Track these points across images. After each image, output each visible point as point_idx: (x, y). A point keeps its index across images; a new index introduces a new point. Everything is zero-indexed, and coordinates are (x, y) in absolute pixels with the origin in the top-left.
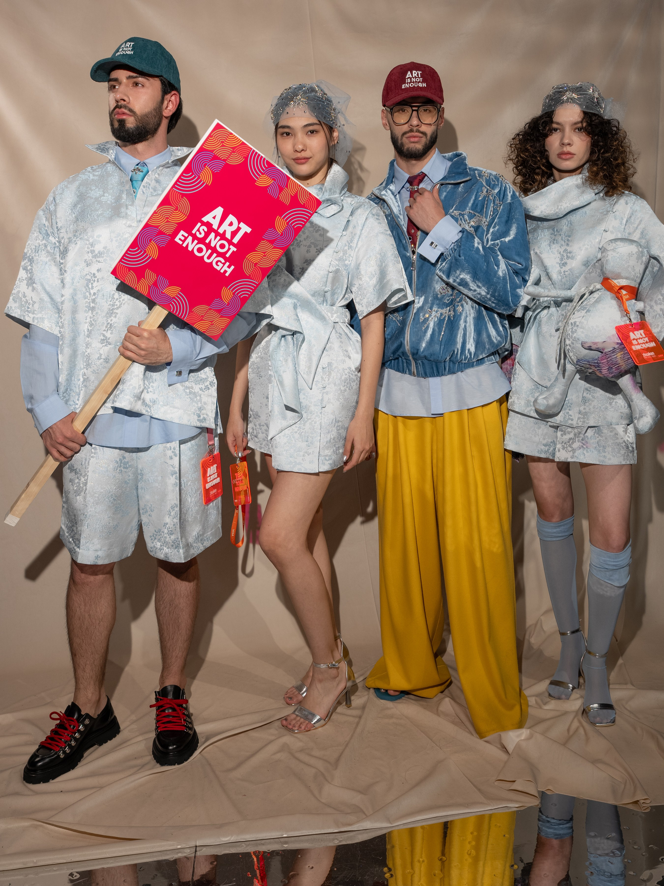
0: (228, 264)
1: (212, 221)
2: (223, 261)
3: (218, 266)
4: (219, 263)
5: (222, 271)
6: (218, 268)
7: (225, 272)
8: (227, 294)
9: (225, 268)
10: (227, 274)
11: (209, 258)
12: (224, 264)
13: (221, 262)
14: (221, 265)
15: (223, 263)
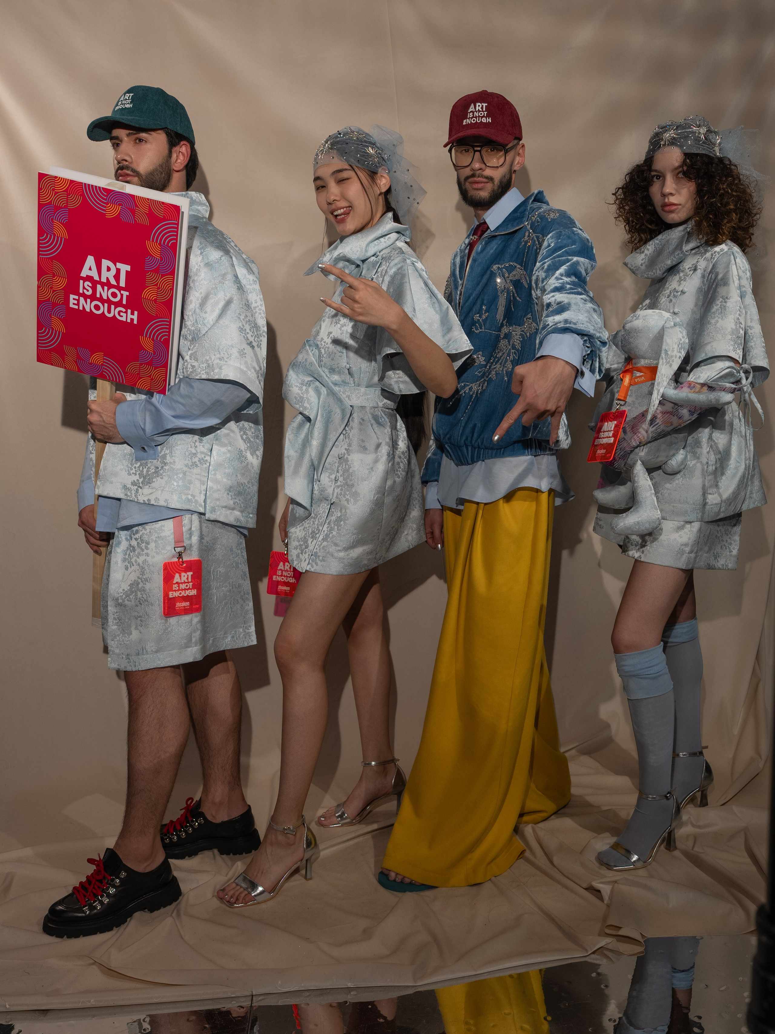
0: (129, 311)
1: (90, 273)
2: (124, 310)
3: (122, 316)
4: (122, 314)
5: (129, 321)
6: (124, 319)
7: (132, 320)
8: (146, 342)
9: (130, 316)
10: (135, 322)
11: (109, 312)
12: (126, 312)
13: (122, 312)
14: (124, 315)
15: (124, 312)
